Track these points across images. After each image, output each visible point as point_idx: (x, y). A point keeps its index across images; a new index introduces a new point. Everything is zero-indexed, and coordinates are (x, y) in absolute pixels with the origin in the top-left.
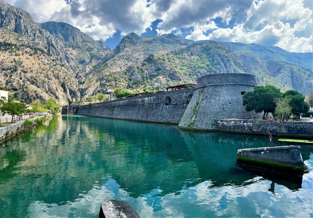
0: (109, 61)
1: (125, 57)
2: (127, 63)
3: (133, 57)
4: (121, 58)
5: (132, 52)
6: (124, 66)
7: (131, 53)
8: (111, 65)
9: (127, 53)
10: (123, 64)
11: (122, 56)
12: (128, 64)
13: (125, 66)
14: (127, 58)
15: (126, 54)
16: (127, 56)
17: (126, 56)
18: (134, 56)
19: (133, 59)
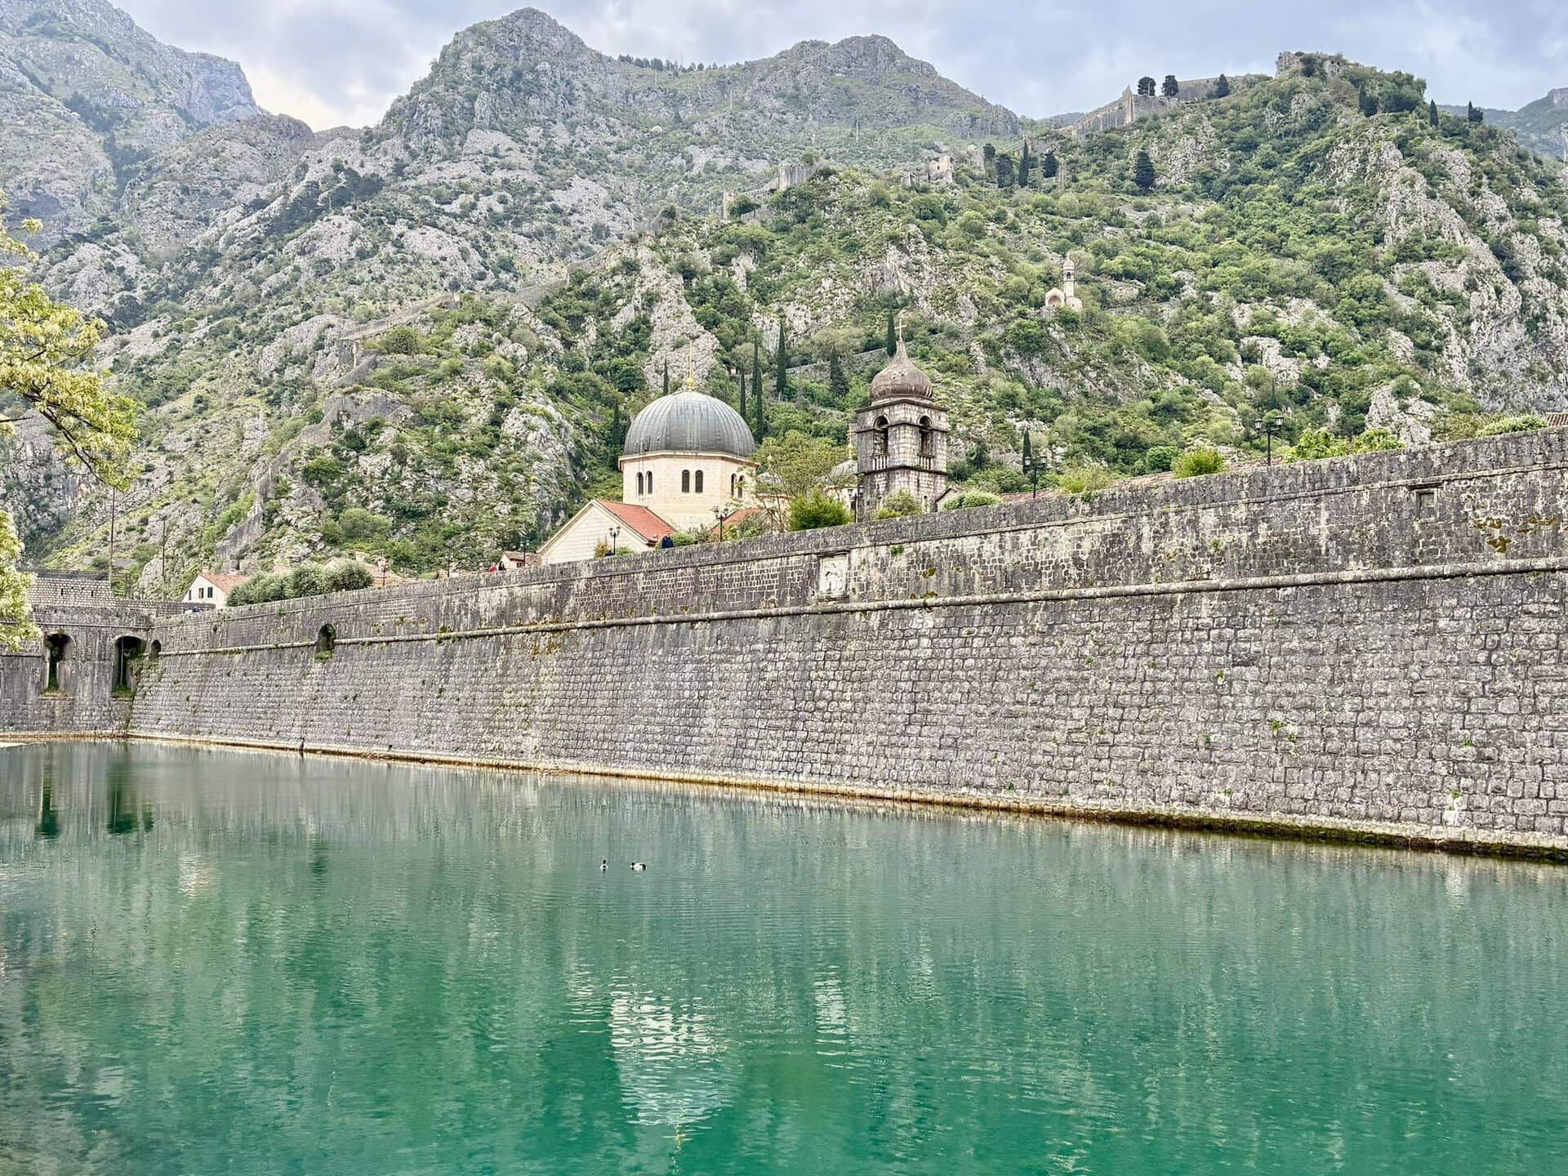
0: (337, 219)
1: (484, 203)
2: (503, 251)
3: (556, 210)
4: (447, 208)
5: (540, 170)
6: (482, 277)
7: (536, 178)
8: (362, 255)
9: (499, 175)
10: (475, 257)
11: (457, 194)
12: (517, 264)
13: (490, 280)
14: (499, 209)
15: (484, 177)
16: (503, 201)
17: (488, 193)
18: (561, 198)
19: (557, 228)
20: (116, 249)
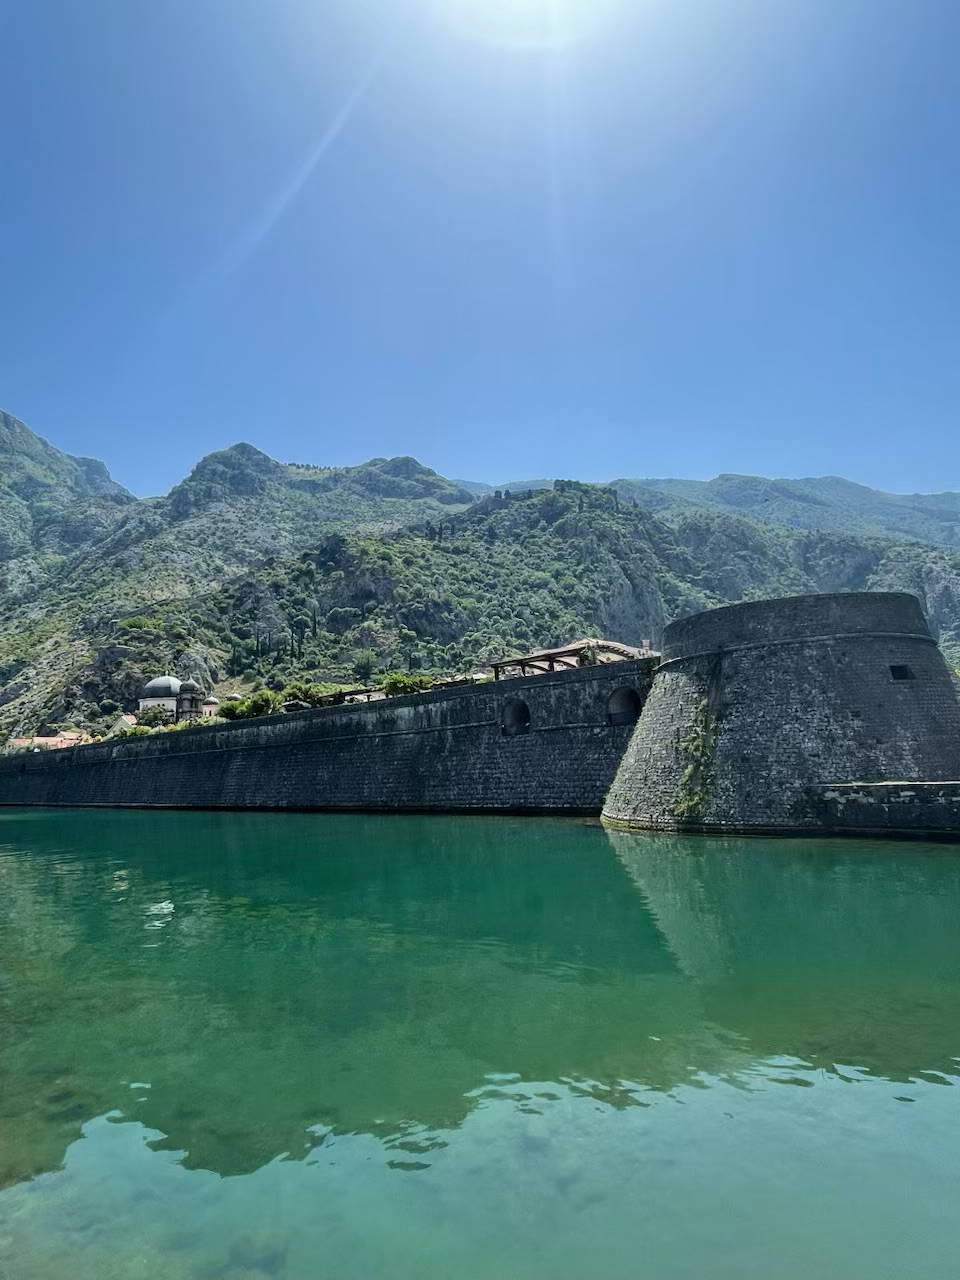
0: (136, 550)
4: (192, 542)
6: (205, 576)
13: (211, 578)
16: (221, 538)
20: (29, 561)
